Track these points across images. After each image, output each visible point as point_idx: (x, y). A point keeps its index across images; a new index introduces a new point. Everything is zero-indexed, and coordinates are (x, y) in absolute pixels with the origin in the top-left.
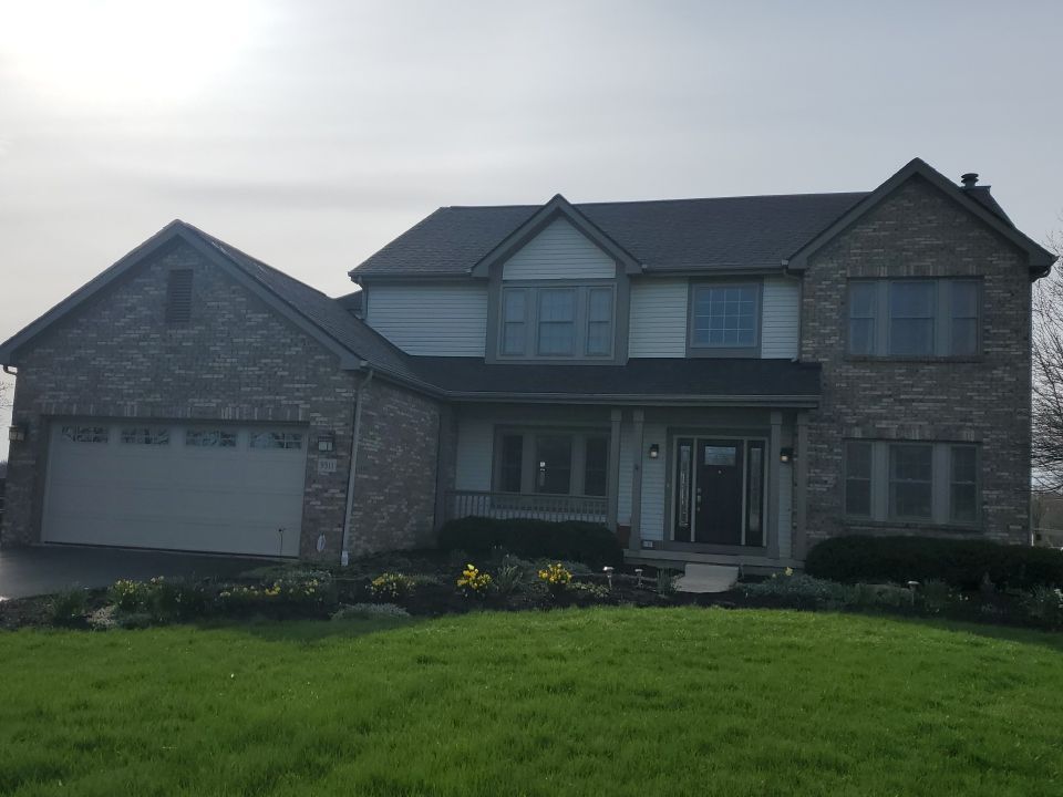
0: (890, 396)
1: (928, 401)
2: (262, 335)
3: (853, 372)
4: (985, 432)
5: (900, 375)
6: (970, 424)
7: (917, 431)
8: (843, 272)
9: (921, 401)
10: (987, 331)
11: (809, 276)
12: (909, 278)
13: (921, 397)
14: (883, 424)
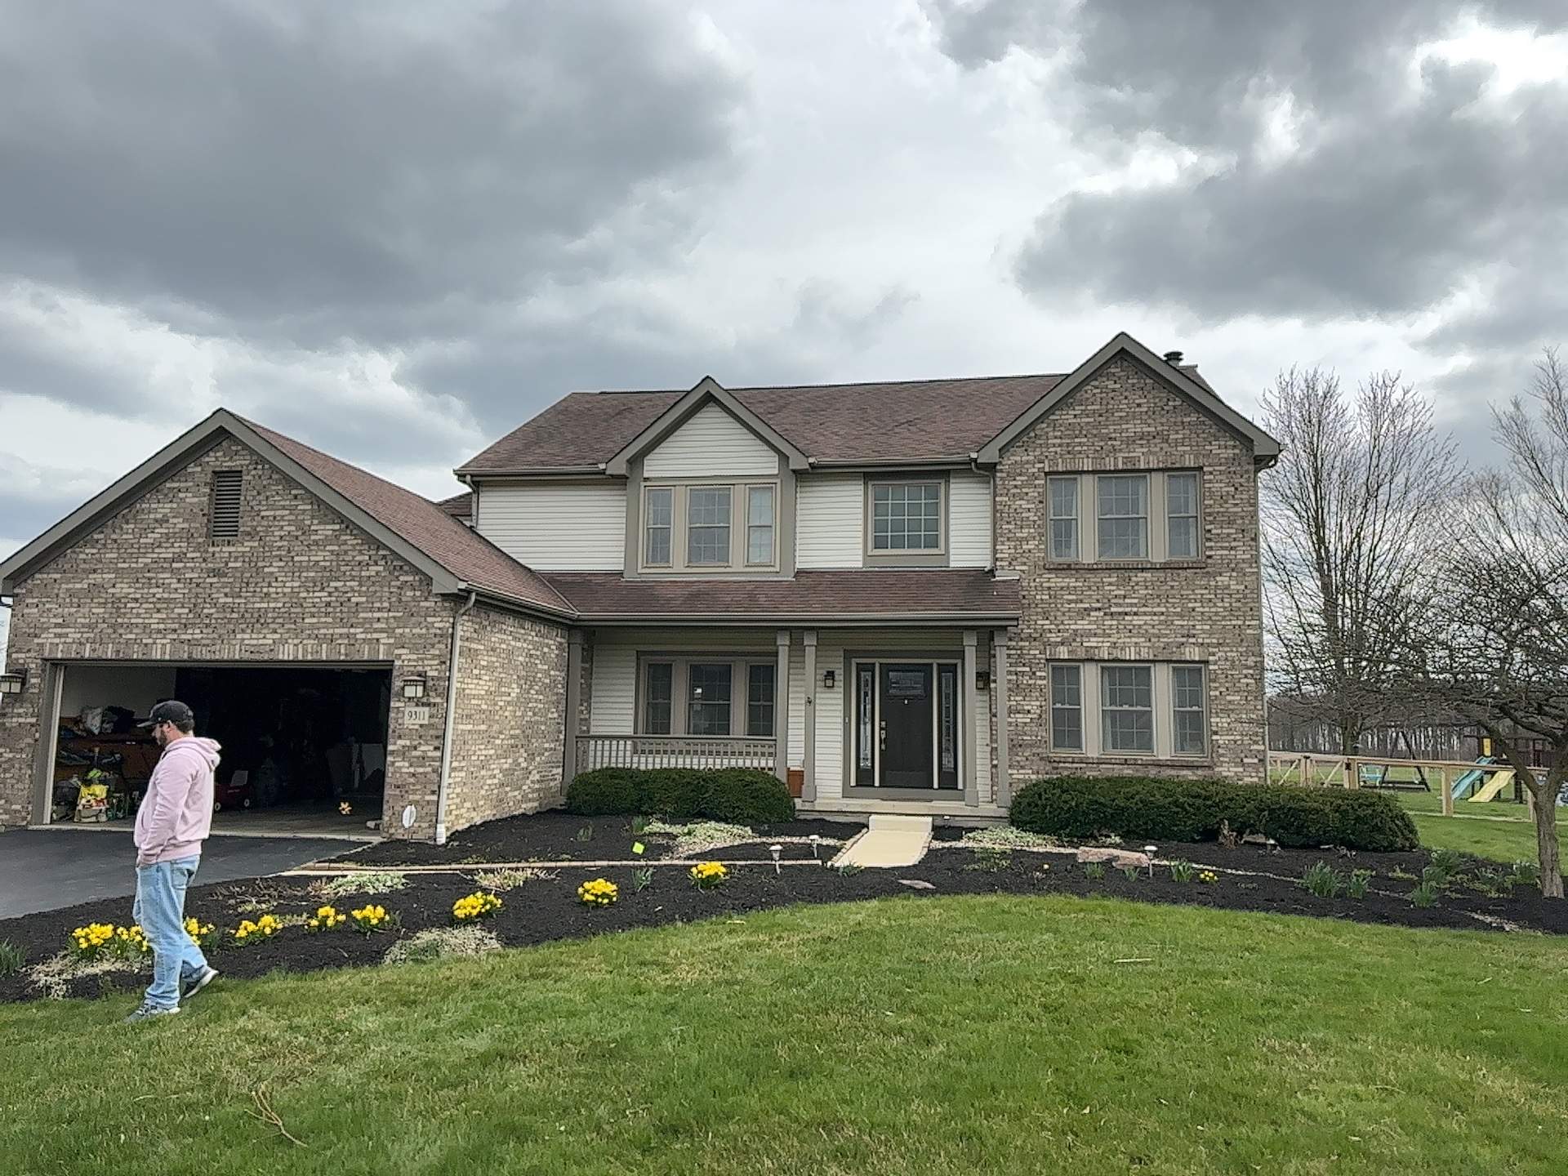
0: (1100, 609)
1: (1145, 614)
2: (332, 552)
3: (1056, 581)
4: (1211, 650)
5: (1110, 584)
6: (1192, 640)
7: (1133, 649)
8: (1041, 465)
9: (1136, 614)
10: (1209, 531)
11: (1001, 471)
12: (1116, 471)
13: (1135, 609)
14: (1093, 642)
